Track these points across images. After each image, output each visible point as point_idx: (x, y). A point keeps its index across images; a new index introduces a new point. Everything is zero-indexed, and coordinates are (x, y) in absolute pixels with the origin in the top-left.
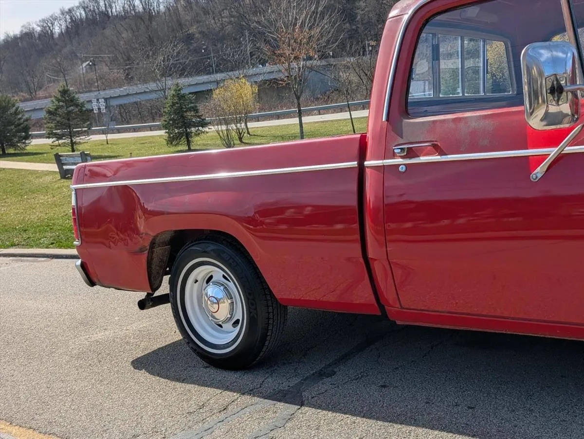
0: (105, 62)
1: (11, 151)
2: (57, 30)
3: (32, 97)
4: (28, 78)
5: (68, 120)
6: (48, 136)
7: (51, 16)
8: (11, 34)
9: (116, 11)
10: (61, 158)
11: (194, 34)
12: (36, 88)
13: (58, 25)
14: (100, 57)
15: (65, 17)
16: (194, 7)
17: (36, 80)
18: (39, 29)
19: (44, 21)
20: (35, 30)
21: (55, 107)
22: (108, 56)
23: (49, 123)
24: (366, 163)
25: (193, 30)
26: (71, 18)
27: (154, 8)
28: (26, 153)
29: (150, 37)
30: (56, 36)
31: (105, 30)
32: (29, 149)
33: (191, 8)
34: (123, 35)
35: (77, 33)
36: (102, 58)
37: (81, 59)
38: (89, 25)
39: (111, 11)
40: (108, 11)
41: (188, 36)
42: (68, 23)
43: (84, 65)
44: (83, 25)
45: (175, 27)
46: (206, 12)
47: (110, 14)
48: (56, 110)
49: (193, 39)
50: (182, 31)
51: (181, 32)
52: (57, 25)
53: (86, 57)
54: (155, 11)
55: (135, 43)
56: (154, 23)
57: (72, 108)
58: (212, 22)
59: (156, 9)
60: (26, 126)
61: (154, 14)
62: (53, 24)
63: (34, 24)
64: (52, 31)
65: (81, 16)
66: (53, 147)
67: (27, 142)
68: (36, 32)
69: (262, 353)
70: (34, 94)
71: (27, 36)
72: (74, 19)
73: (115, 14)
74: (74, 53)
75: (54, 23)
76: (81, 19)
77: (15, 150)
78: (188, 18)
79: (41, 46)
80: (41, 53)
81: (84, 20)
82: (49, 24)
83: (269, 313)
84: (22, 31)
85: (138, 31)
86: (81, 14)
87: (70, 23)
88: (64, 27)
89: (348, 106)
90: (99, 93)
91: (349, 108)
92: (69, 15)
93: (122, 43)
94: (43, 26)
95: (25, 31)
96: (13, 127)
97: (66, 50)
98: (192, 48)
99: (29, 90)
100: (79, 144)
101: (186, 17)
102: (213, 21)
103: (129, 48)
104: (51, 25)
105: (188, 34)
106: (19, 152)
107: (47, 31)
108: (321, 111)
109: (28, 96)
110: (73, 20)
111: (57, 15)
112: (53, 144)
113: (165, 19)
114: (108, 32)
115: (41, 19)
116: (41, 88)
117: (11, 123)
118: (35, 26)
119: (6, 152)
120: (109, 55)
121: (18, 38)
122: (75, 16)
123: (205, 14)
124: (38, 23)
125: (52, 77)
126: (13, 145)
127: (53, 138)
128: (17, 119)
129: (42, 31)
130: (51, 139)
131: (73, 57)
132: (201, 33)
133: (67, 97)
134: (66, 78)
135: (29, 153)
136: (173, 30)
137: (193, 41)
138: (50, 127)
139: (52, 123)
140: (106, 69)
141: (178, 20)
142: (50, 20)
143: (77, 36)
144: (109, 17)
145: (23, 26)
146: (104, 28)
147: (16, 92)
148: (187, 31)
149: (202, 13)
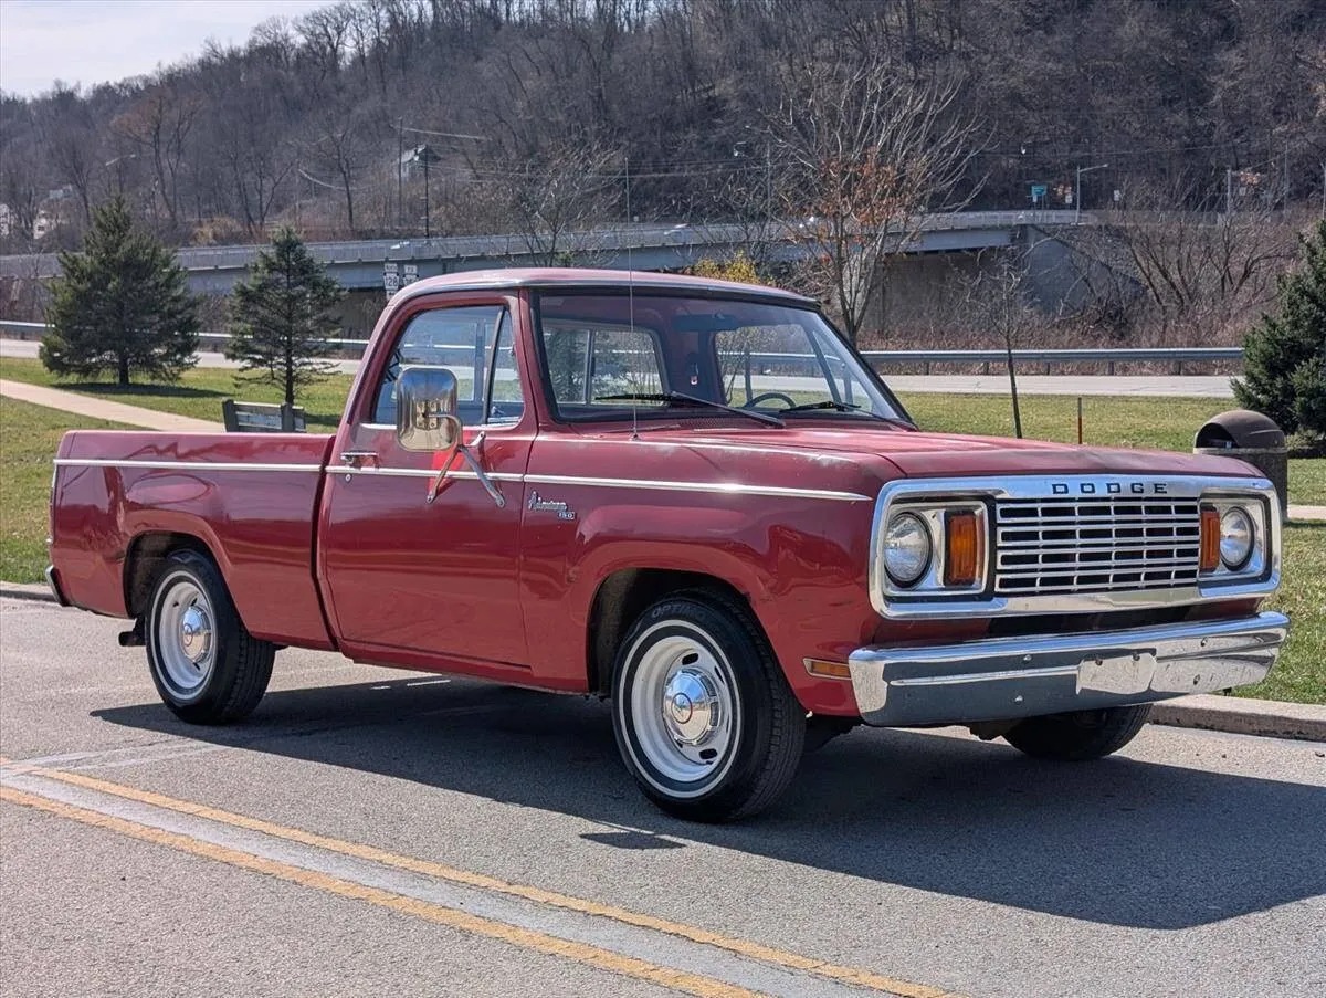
0: (465, 153)
1: (143, 378)
2: (349, 48)
3: (251, 232)
4: (249, 178)
5: (289, 317)
6: (232, 352)
7: (339, 9)
8: (224, 47)
9: (521, 12)
10: (238, 413)
11: (726, 101)
12: (264, 205)
13: (355, 35)
14: (456, 138)
15: (377, 15)
16: (738, 22)
17: (268, 184)
18: (299, 40)
19: (316, 18)
20: (292, 41)
21: (260, 282)
22: (476, 140)
23: (239, 319)
24: (328, 468)
25: (725, 87)
26: (393, 19)
27: (628, 13)
28: (180, 389)
29: (600, 96)
30: (345, 62)
31: (480, 64)
32: (189, 378)
33: (729, 24)
34: (528, 84)
35: (403, 64)
36: (461, 142)
37: (401, 139)
38: (439, 43)
39: (508, 10)
40: (496, 9)
41: (711, 103)
42: (381, 31)
43: (408, 156)
44: (422, 41)
45: (674, 75)
46: (769, 40)
47: (504, 17)
48: (260, 289)
49: (719, 114)
50: (693, 87)
51: (690, 90)
52: (351, 34)
53: (417, 135)
54: (629, 22)
55: (557, 109)
56: (617, 57)
57: (301, 288)
58: (782, 68)
59: (633, 14)
60: (190, 319)
61: (626, 28)
62: (340, 30)
63: (290, 24)
64: (335, 50)
65: (420, 16)
66: (240, 382)
67: (186, 360)
68: (293, 47)
69: (231, 702)
70: (258, 222)
71: (267, 55)
72: (400, 23)
73: (518, 19)
74: (386, 118)
75: (344, 29)
76: (420, 24)
77: (153, 378)
78: (715, 51)
79: (299, 89)
80: (294, 108)
81: (428, 27)
82: (329, 29)
83: (241, 648)
84: (254, 40)
85: (569, 76)
86: (421, 10)
87: (387, 31)
88: (368, 41)
89: (1010, 359)
90: (429, 243)
91: (1012, 366)
92: (388, 11)
93: (520, 104)
94: (312, 33)
95: (262, 41)
96: (156, 318)
97: (361, 110)
98: (713, 138)
99: (247, 210)
100: (306, 384)
101: (711, 49)
102: (784, 68)
103: (537, 120)
104: (335, 32)
105: (710, 98)
106: (163, 383)
107: (323, 48)
108: (991, 365)
109: (239, 228)
110: (398, 25)
111: (354, 6)
112: (242, 375)
113: (650, 49)
114: (486, 69)
115: (309, 13)
116: (279, 208)
117: (152, 307)
118: (292, 32)
119: (131, 380)
120: (477, 137)
121: (239, 60)
122: (406, 12)
123: (765, 46)
124: (302, 24)
125: (315, 180)
126: (150, 364)
127: (243, 359)
128: (169, 299)
129: (308, 46)
130: (237, 362)
131: (381, 129)
132: (745, 97)
133: (294, 259)
134: (350, 188)
135: (187, 389)
136: (670, 82)
137: (719, 121)
138: (242, 329)
139: (246, 321)
140: (464, 174)
141: (685, 56)
142: (336, 19)
143: (401, 71)
144: (497, 24)
145: (258, 29)
146: (478, 58)
147: (209, 213)
148: (706, 90)
149: (758, 42)
